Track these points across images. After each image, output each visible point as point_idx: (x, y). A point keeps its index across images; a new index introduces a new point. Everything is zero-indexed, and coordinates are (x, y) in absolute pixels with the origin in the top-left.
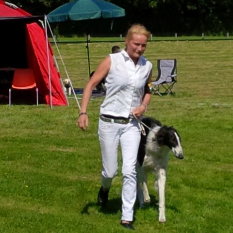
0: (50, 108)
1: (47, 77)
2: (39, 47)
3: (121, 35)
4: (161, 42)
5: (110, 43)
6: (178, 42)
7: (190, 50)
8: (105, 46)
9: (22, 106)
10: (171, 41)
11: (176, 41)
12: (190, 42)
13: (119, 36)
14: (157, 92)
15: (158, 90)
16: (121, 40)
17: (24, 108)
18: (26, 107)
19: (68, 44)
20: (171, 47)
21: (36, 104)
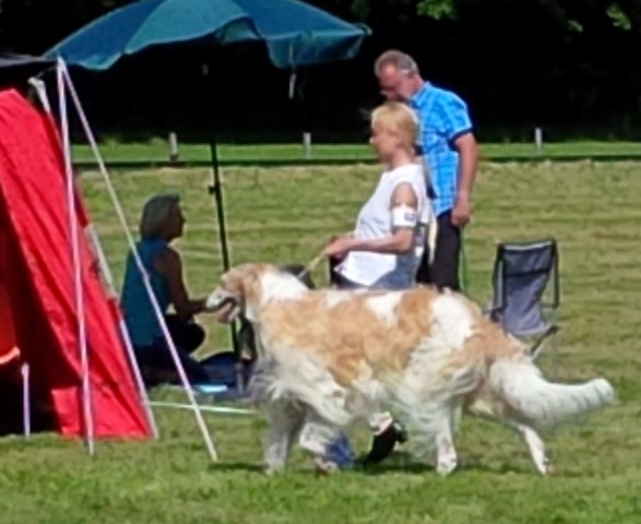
3: (307, 137)
5: (263, 171)
6: (548, 163)
7: (606, 199)
8: (245, 183)
10: (522, 160)
11: (541, 159)
12: (598, 164)
13: (300, 140)
16: (308, 157)
20: (523, 186)
21: (20, 430)
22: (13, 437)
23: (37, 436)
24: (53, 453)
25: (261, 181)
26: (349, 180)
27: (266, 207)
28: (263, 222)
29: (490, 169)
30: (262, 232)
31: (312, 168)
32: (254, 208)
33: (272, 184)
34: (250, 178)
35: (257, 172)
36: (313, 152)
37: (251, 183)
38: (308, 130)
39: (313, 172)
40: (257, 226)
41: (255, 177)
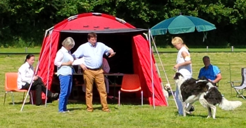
0: (152, 108)
1: (151, 82)
2: (144, 56)
3: (207, 47)
4: (241, 53)
5: (198, 53)
8: (195, 56)
9: (130, 106)
13: (206, 48)
14: (241, 95)
15: (242, 94)
16: (207, 51)
17: (131, 107)
18: (133, 106)
19: (164, 54)
21: (141, 104)
22: (139, 106)
23: (144, 105)
24: (147, 109)
25: (198, 56)
26: (215, 55)
27: (198, 61)
28: (197, 63)
29: (243, 54)
30: (196, 65)
31: (208, 53)
32: (196, 61)
33: (200, 56)
34: (196, 55)
35: (197, 54)
36: (208, 50)
37: (196, 56)
38: (208, 46)
39: (208, 54)
40: (195, 64)
41: (197, 55)
